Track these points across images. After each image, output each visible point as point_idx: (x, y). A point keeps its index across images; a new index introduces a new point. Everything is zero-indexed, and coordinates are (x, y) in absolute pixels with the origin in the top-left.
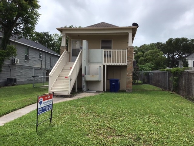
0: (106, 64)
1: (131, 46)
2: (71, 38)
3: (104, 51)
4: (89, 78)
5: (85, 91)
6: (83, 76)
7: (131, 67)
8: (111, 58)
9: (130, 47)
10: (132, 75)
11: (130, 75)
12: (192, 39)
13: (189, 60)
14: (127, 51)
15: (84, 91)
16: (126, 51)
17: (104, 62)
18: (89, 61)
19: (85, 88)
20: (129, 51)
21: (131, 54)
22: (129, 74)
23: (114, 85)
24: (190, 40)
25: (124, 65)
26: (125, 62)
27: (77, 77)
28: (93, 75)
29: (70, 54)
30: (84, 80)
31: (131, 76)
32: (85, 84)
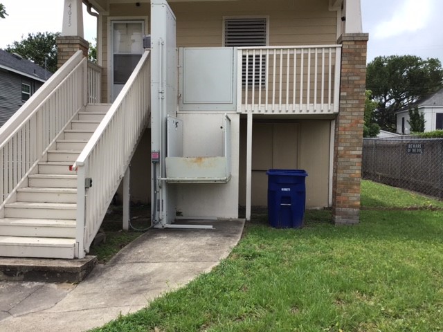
0: (251, 110)
1: (358, 35)
2: (108, 13)
3: (244, 56)
4: (180, 169)
5: (165, 223)
6: (156, 163)
7: (358, 122)
8: (263, 88)
9: (353, 35)
10: (360, 153)
11: (354, 153)
12: (432, 59)
13: (425, 111)
14: (338, 52)
15: (159, 226)
16: (334, 55)
17: (243, 102)
18: (179, 97)
19: (162, 215)
20: (351, 54)
21: (357, 66)
22: (347, 149)
23: (286, 198)
24: (425, 62)
25: (326, 112)
26: (332, 102)
27: (127, 164)
28: (200, 159)
29: (104, 76)
30: (160, 178)
31: (358, 156)
32: (163, 195)
